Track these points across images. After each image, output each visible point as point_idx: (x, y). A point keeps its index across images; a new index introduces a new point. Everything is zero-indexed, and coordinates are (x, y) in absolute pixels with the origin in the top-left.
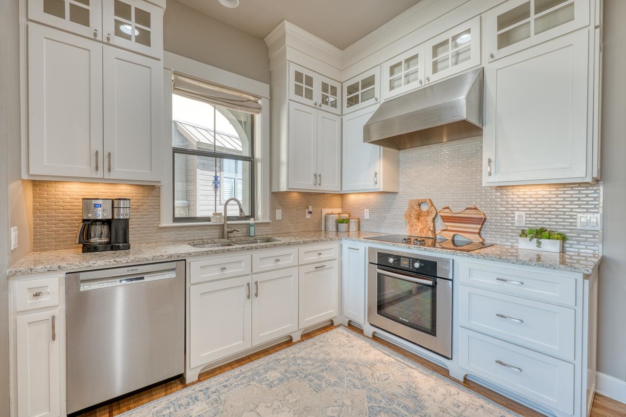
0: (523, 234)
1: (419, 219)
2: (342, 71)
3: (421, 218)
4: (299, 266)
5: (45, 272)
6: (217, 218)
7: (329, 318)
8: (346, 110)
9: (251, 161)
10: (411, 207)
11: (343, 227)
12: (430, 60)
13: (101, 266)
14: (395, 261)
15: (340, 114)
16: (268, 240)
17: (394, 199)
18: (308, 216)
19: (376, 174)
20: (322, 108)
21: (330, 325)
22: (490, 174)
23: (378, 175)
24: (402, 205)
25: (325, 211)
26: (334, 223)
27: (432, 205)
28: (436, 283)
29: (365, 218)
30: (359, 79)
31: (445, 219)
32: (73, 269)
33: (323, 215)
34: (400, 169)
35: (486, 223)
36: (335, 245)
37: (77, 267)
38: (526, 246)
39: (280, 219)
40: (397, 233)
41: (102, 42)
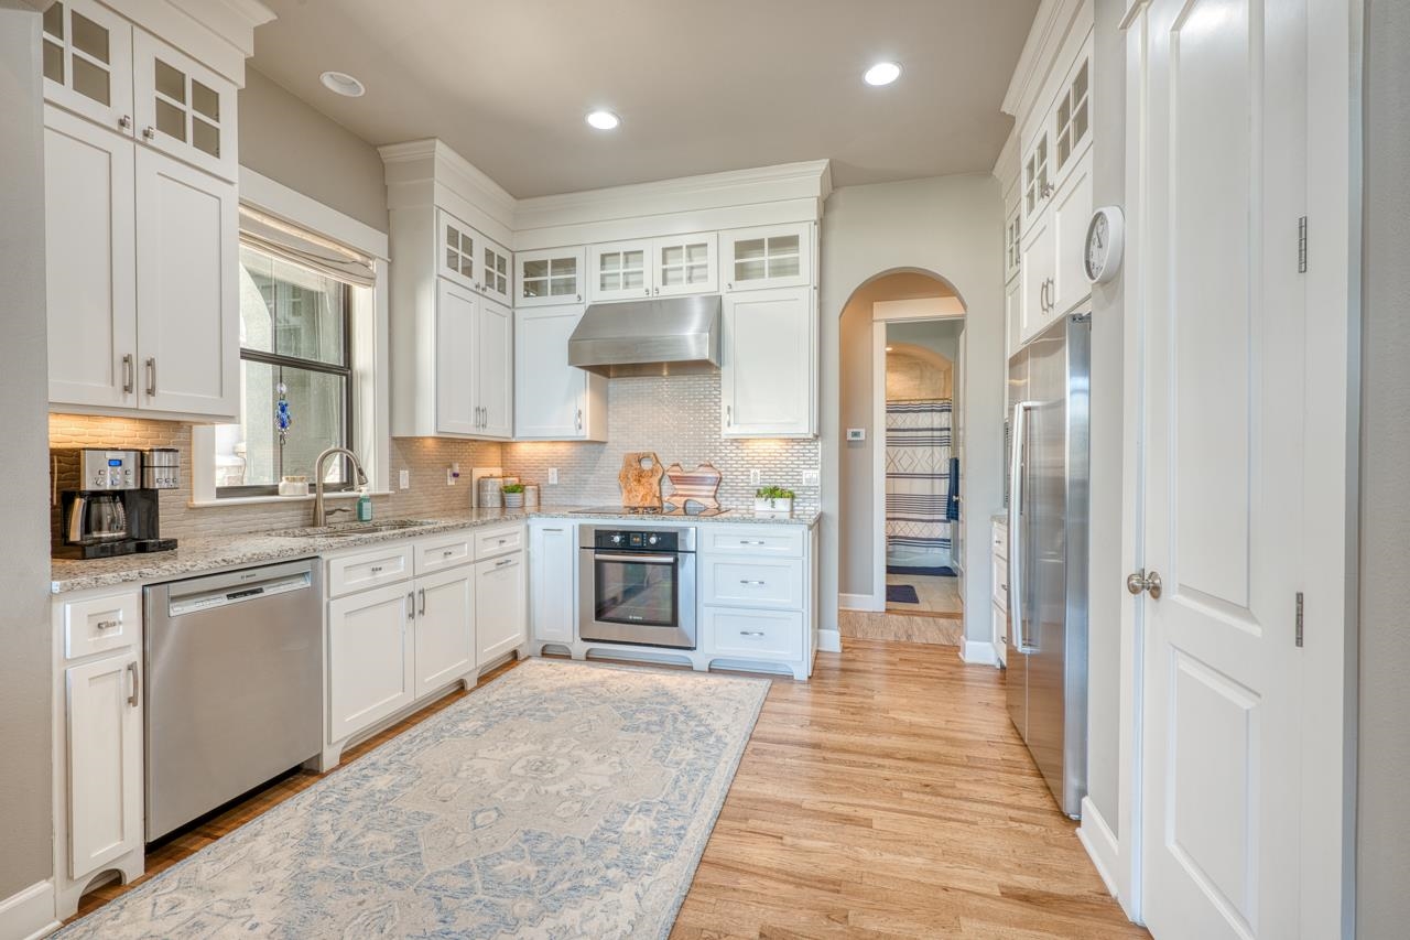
0: (759, 494)
1: (639, 481)
2: (513, 231)
3: (643, 480)
4: (475, 562)
5: (119, 583)
6: (295, 488)
7: (510, 648)
8: (521, 300)
9: (347, 375)
10: (628, 464)
11: (514, 499)
12: (659, 267)
13: (202, 569)
14: (621, 539)
15: (511, 305)
16: (403, 525)
17: (601, 452)
18: (451, 482)
19: (580, 413)
20: (486, 294)
21: (514, 658)
22: (729, 425)
23: (582, 415)
24: (613, 462)
25: (478, 473)
26: (497, 493)
27: (658, 462)
28: (676, 560)
29: (550, 482)
30: (549, 256)
31: (676, 480)
32: (161, 576)
33: (475, 480)
34: (610, 406)
35: (722, 484)
36: (519, 527)
37: (167, 573)
38: (762, 507)
39: (407, 487)
40: (607, 504)
41: (132, 139)
